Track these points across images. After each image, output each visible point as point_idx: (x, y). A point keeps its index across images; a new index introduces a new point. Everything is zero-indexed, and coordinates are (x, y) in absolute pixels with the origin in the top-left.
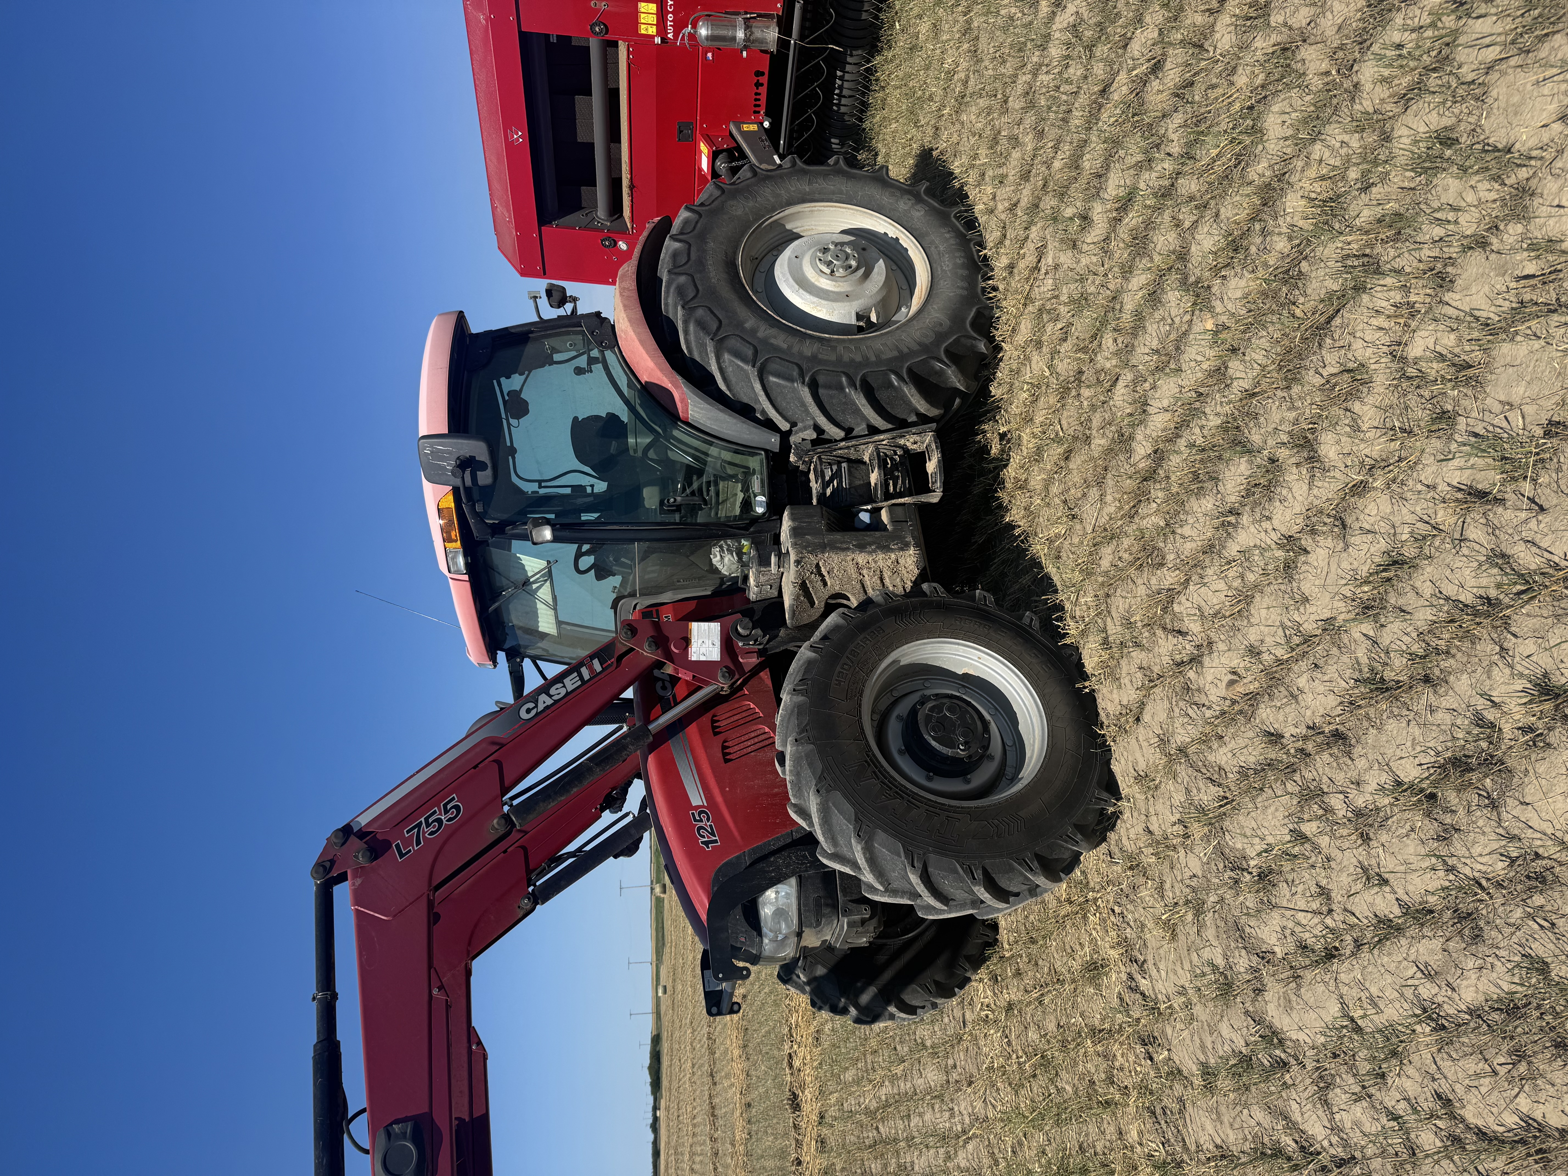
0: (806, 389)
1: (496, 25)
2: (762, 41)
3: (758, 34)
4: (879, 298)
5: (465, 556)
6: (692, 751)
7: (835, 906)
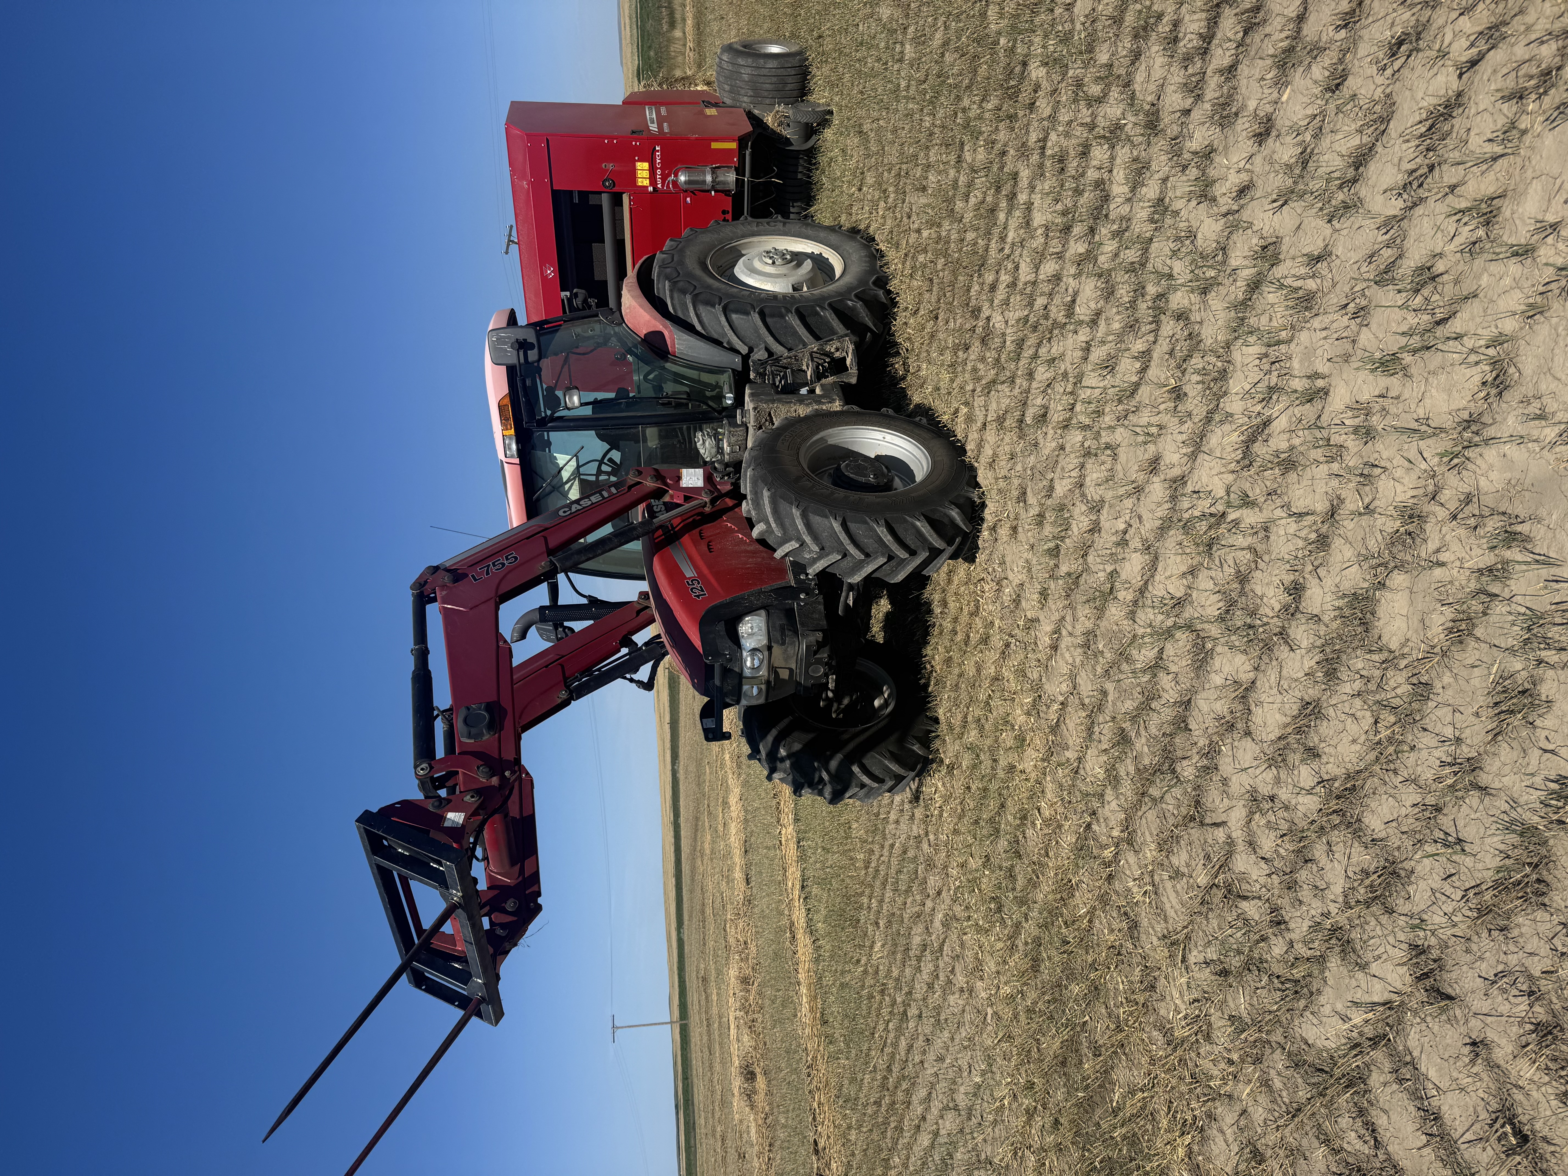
0: (757, 315)
1: (535, 186)
2: (724, 183)
3: (721, 178)
4: (808, 277)
5: (517, 443)
6: (686, 550)
7: (796, 632)
